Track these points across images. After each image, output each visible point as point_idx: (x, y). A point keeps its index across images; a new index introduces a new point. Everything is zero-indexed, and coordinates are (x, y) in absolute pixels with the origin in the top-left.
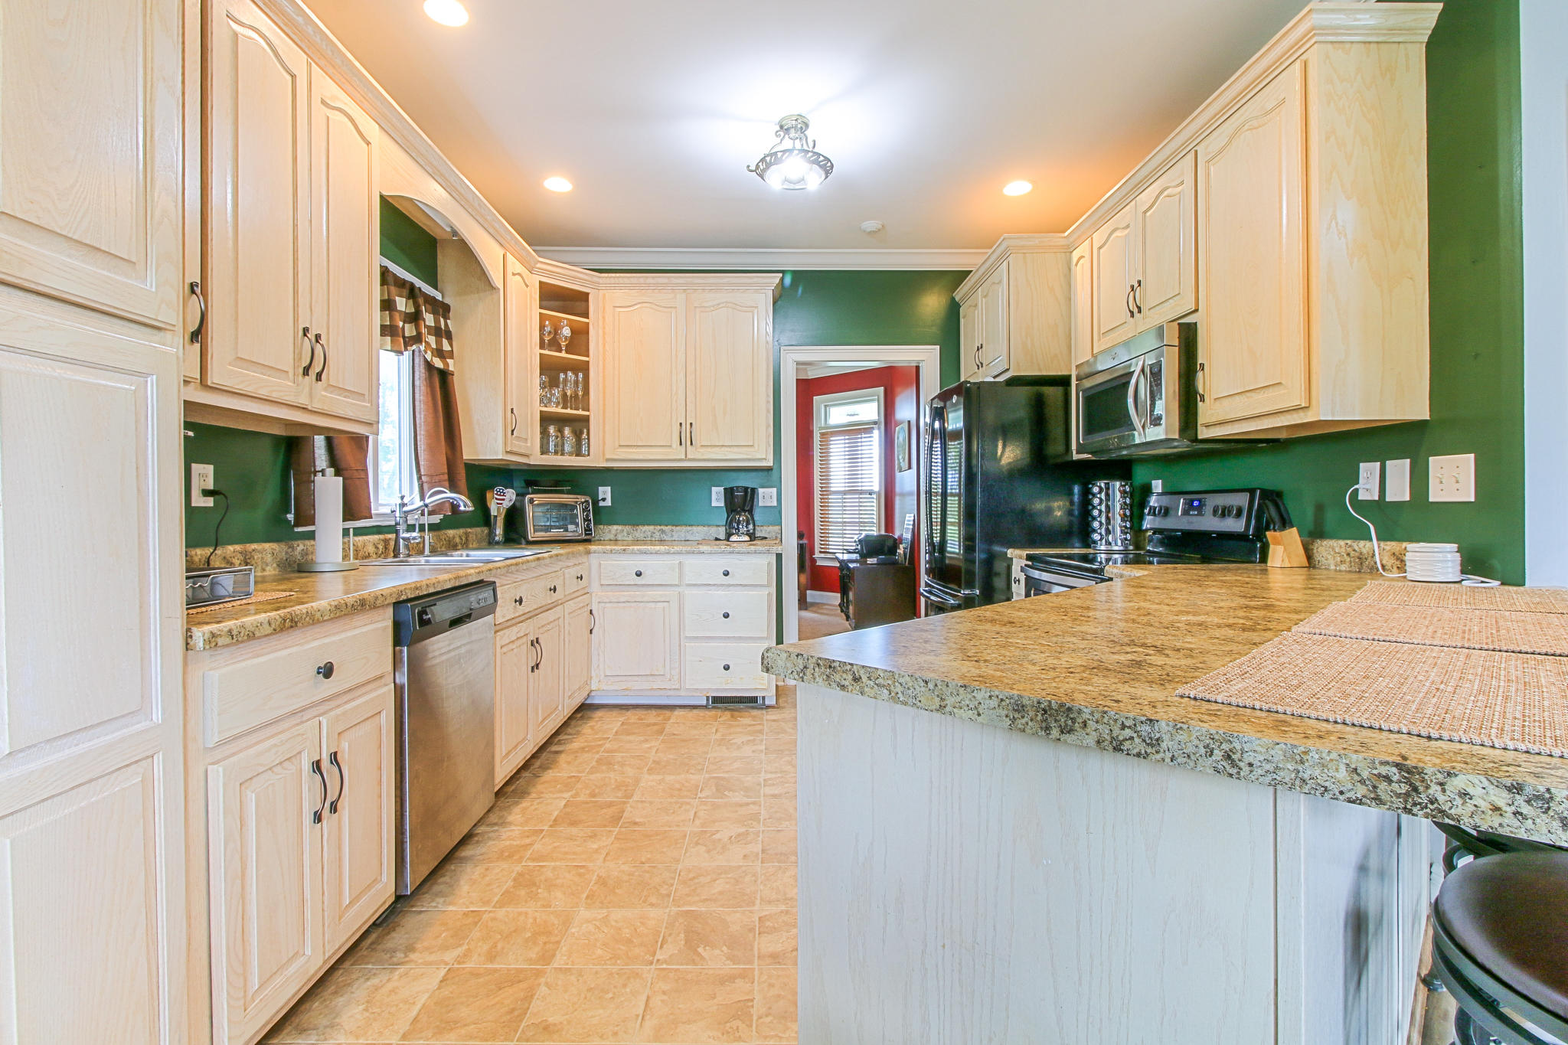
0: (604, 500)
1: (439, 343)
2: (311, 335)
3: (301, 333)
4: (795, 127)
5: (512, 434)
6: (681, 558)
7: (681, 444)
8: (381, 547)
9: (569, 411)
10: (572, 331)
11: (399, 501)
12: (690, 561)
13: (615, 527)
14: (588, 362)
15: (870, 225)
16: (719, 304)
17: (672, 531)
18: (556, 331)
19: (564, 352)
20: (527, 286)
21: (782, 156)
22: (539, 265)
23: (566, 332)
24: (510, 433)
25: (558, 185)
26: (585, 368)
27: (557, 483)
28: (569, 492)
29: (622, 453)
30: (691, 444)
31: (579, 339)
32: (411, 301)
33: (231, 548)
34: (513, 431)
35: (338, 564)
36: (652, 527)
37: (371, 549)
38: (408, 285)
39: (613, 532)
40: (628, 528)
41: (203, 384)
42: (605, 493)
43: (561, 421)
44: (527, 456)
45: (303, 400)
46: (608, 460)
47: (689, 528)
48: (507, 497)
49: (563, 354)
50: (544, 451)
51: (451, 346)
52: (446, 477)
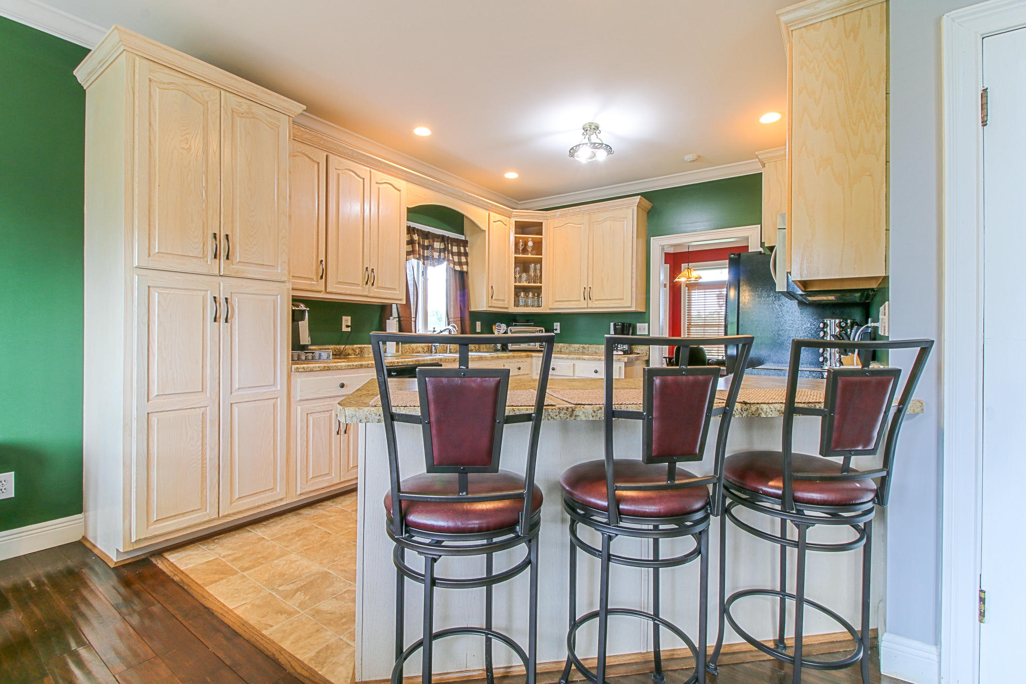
0: (556, 330)
1: (460, 259)
2: (370, 270)
3: (365, 269)
4: (592, 128)
5: (492, 298)
6: (576, 362)
7: (585, 299)
8: (426, 349)
9: (532, 284)
10: (534, 243)
11: (433, 330)
12: (579, 364)
13: (561, 344)
14: (542, 258)
15: (689, 157)
16: (606, 219)
17: (589, 347)
18: (525, 244)
19: (530, 254)
20: (506, 225)
21: (576, 149)
22: (514, 213)
23: (530, 244)
24: (490, 297)
25: (511, 176)
26: (540, 261)
27: (528, 321)
28: (534, 326)
29: (557, 305)
30: (590, 299)
31: (538, 247)
32: (443, 243)
33: (356, 346)
34: (492, 297)
35: (393, 353)
36: (578, 345)
37: (420, 350)
38: (441, 237)
39: (560, 347)
40: (566, 345)
41: (327, 293)
42: (557, 326)
43: (526, 289)
44: (507, 308)
45: (366, 293)
46: (550, 309)
47: (597, 346)
48: (502, 328)
49: (530, 256)
50: (517, 304)
51: (467, 259)
52: (460, 319)
